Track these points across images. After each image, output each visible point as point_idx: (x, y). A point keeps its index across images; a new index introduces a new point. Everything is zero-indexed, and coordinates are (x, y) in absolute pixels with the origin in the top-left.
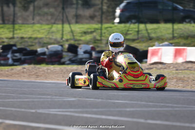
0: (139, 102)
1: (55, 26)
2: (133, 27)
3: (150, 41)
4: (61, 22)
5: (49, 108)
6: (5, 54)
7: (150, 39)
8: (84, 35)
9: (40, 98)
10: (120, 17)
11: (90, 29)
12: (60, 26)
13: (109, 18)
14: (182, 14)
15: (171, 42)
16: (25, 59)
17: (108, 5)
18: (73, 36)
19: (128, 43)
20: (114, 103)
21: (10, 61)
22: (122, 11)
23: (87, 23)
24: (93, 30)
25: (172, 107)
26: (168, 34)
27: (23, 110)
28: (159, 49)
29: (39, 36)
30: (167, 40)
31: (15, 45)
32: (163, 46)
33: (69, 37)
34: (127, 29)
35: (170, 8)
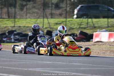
0: (88, 65)
1: (39, 19)
2: (84, 20)
3: (95, 29)
4: (42, 18)
5: (35, 68)
6: (10, 36)
7: (95, 28)
8: (56, 25)
9: (30, 62)
10: (77, 14)
11: (60, 21)
12: (42, 20)
13: (71, 15)
14: (113, 13)
15: (107, 29)
16: (21, 39)
17: (70, 8)
18: (50, 25)
19: (82, 30)
20: (73, 65)
21: (13, 40)
22: (78, 11)
23: (58, 18)
24: (61, 22)
25: (107, 67)
26: (105, 24)
27: (20, 69)
28: (100, 33)
29: (30, 26)
30: (104, 28)
31: (15, 31)
32: (102, 32)
33: (47, 26)
34: (81, 22)
35: (106, 9)
